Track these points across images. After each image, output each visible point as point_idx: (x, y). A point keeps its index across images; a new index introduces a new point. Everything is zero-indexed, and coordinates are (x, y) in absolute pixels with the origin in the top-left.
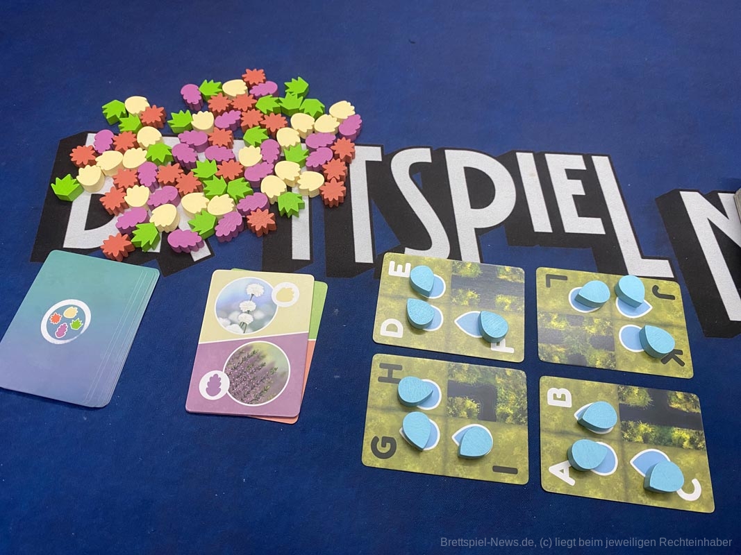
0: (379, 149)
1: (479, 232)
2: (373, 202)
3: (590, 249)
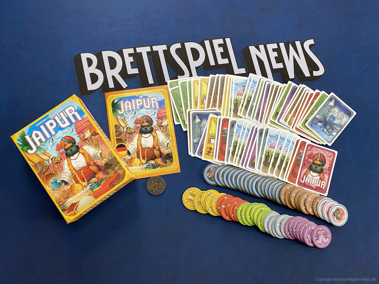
0: (166, 45)
1: (196, 68)
2: (167, 63)
3: (225, 68)
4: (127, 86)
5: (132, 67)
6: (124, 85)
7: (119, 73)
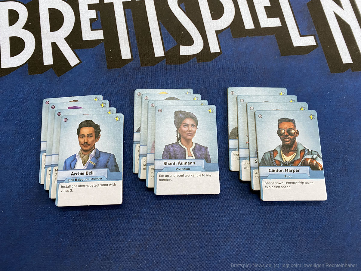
1: (218, 32)
2: (160, 23)
3: (274, 35)
4: (79, 62)
5: (93, 29)
6: (73, 60)
7: (65, 39)
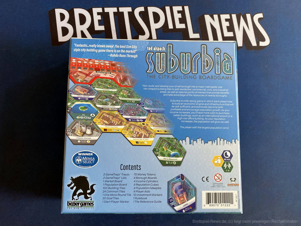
0: (131, 8)
1: (156, 30)
2: (131, 23)
3: (182, 32)
7: (87, 29)
